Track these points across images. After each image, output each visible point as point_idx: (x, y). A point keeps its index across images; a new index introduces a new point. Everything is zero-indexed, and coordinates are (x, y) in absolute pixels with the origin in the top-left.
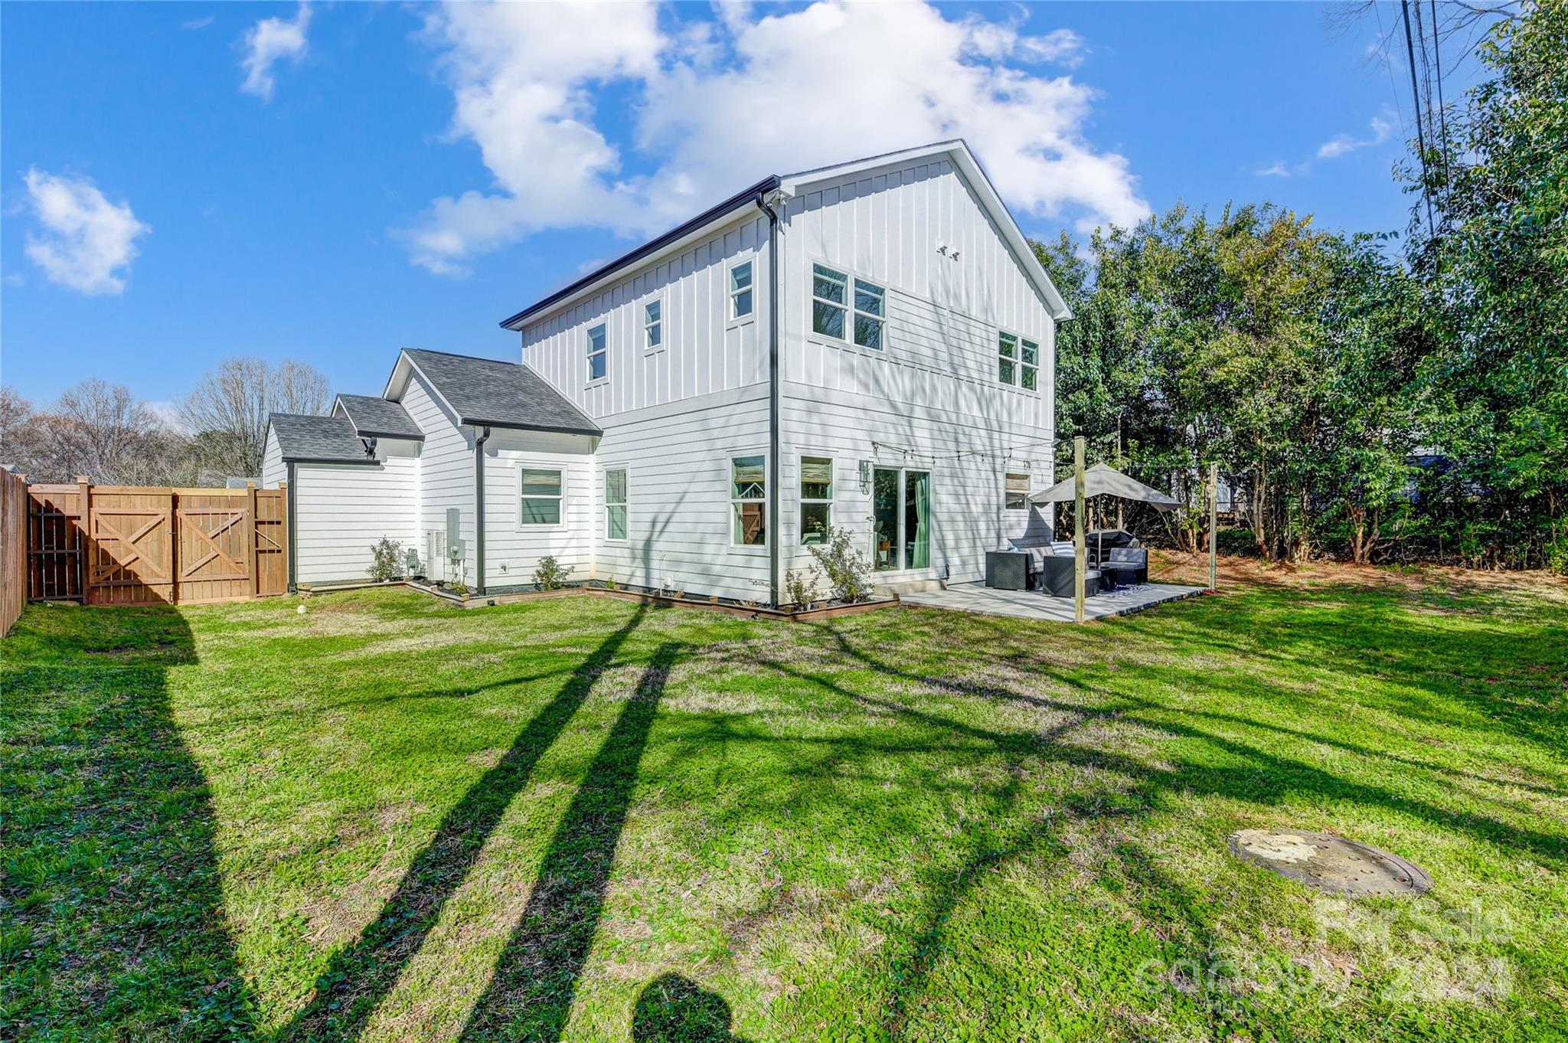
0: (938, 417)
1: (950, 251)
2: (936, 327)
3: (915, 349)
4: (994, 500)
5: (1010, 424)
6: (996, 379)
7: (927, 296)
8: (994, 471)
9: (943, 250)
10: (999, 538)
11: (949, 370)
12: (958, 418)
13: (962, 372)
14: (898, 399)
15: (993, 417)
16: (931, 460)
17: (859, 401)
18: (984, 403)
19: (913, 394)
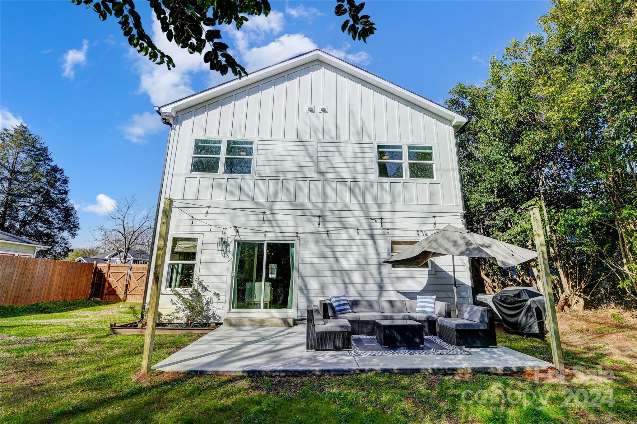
0: (302, 205)
1: (318, 109)
2: (304, 153)
3: (280, 168)
4: (373, 259)
5: (393, 203)
6: (374, 174)
7: (295, 137)
8: (372, 237)
9: (311, 110)
10: (381, 287)
11: (315, 175)
12: (324, 206)
13: (330, 176)
14: (260, 198)
15: (369, 200)
16: (295, 235)
17: (223, 204)
18: (357, 191)
19: (276, 194)
